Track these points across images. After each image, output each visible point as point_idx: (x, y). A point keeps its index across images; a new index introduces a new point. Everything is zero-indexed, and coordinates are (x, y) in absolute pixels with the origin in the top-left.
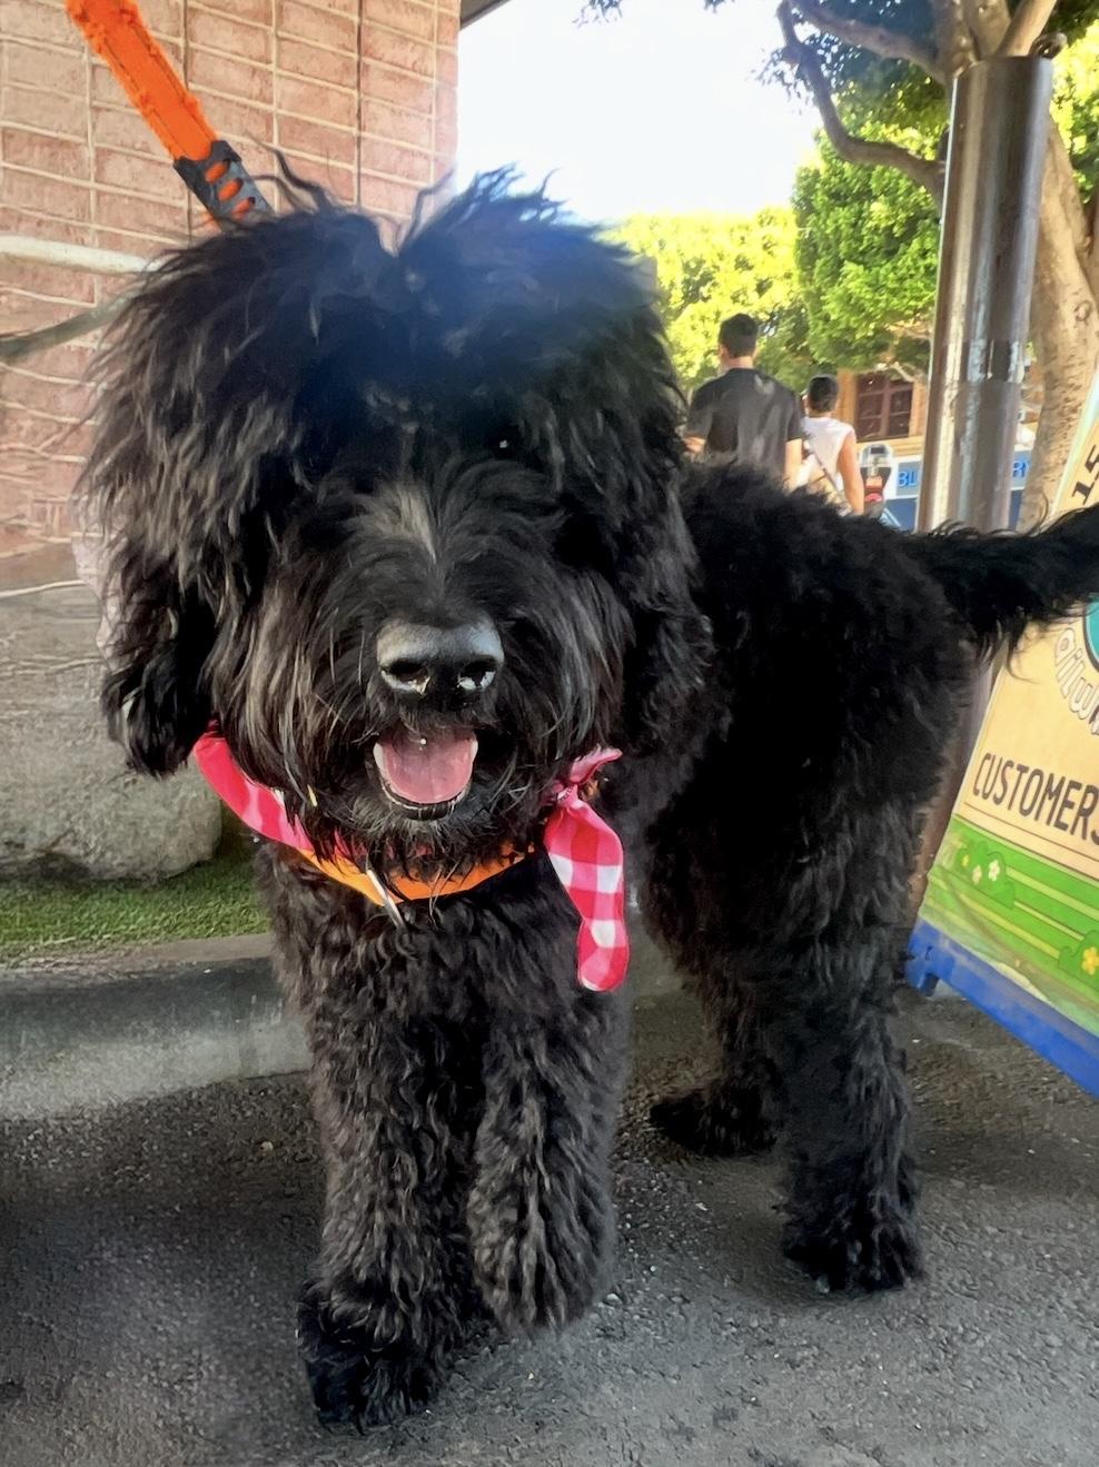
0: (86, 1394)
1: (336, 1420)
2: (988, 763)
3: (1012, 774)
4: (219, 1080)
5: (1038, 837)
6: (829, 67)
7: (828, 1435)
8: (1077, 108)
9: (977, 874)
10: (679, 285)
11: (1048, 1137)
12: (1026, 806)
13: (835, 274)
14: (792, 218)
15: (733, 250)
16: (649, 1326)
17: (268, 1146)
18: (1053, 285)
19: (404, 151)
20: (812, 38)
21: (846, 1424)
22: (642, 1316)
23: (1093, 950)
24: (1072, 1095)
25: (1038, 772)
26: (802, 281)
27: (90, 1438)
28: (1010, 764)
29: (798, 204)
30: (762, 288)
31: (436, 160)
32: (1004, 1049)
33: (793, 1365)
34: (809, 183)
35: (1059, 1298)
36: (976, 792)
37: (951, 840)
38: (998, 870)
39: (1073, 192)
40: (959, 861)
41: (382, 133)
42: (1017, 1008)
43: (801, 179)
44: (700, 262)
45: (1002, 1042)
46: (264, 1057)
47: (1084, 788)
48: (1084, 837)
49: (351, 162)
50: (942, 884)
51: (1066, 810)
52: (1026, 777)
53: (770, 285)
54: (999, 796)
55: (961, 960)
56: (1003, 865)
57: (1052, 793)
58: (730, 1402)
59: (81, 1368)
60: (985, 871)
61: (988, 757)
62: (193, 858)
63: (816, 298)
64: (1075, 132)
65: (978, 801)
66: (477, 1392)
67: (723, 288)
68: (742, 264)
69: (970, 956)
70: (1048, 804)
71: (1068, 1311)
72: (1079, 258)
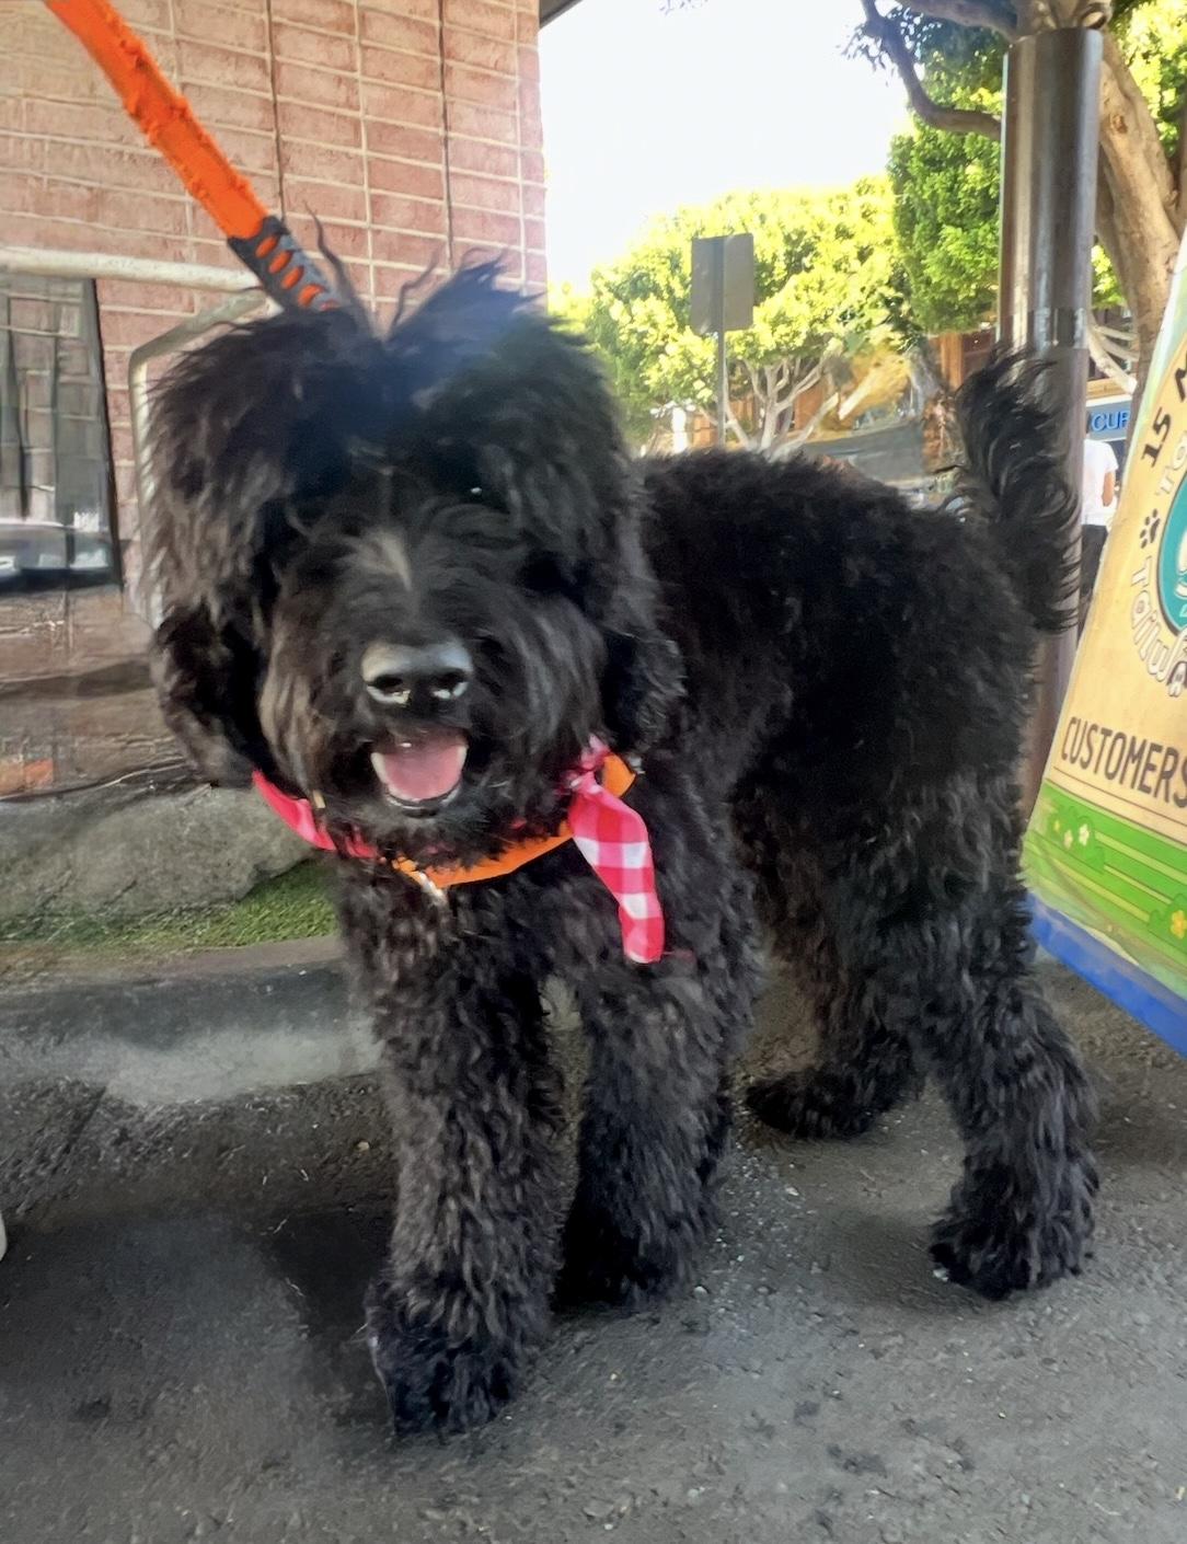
0: (172, 1410)
1: (417, 1429)
2: (1074, 727)
3: (1097, 737)
4: (319, 1080)
5: (1123, 800)
6: (913, 38)
7: (910, 1428)
8: (1164, 62)
9: (1069, 839)
10: (782, 258)
11: (1145, 1103)
12: (1111, 770)
13: (934, 238)
14: (889, 185)
15: (833, 221)
16: (733, 1319)
17: (364, 1146)
18: (1142, 238)
19: (491, 148)
20: (894, 11)
21: (929, 1415)
22: (727, 1309)
23: (1181, 912)
24: (1171, 1059)
25: (1121, 736)
26: (902, 246)
27: (173, 1457)
28: (1094, 727)
29: (894, 171)
30: (863, 255)
31: (522, 155)
32: (1102, 1014)
33: (877, 1354)
34: (904, 151)
35: (1150, 1272)
36: (1064, 756)
37: (1044, 804)
38: (1087, 835)
39: (1156, 147)
40: (1051, 825)
41: (469, 132)
42: (1113, 972)
43: (895, 147)
44: (801, 234)
45: (1101, 1007)
46: (363, 1054)
47: (1164, 751)
48: (1167, 799)
49: (440, 162)
50: (1035, 849)
51: (1149, 773)
52: (1110, 740)
53: (871, 252)
54: (1085, 760)
55: (1058, 925)
56: (1092, 830)
57: (1135, 756)
58: (812, 1398)
59: (168, 1384)
60: (1076, 836)
61: (1073, 721)
62: (297, 857)
63: (917, 262)
64: (1163, 85)
65: (1066, 765)
66: (560, 1396)
67: (825, 258)
68: (843, 233)
69: (1066, 921)
70: (1132, 767)
71: (1158, 1286)
72: (1167, 211)
